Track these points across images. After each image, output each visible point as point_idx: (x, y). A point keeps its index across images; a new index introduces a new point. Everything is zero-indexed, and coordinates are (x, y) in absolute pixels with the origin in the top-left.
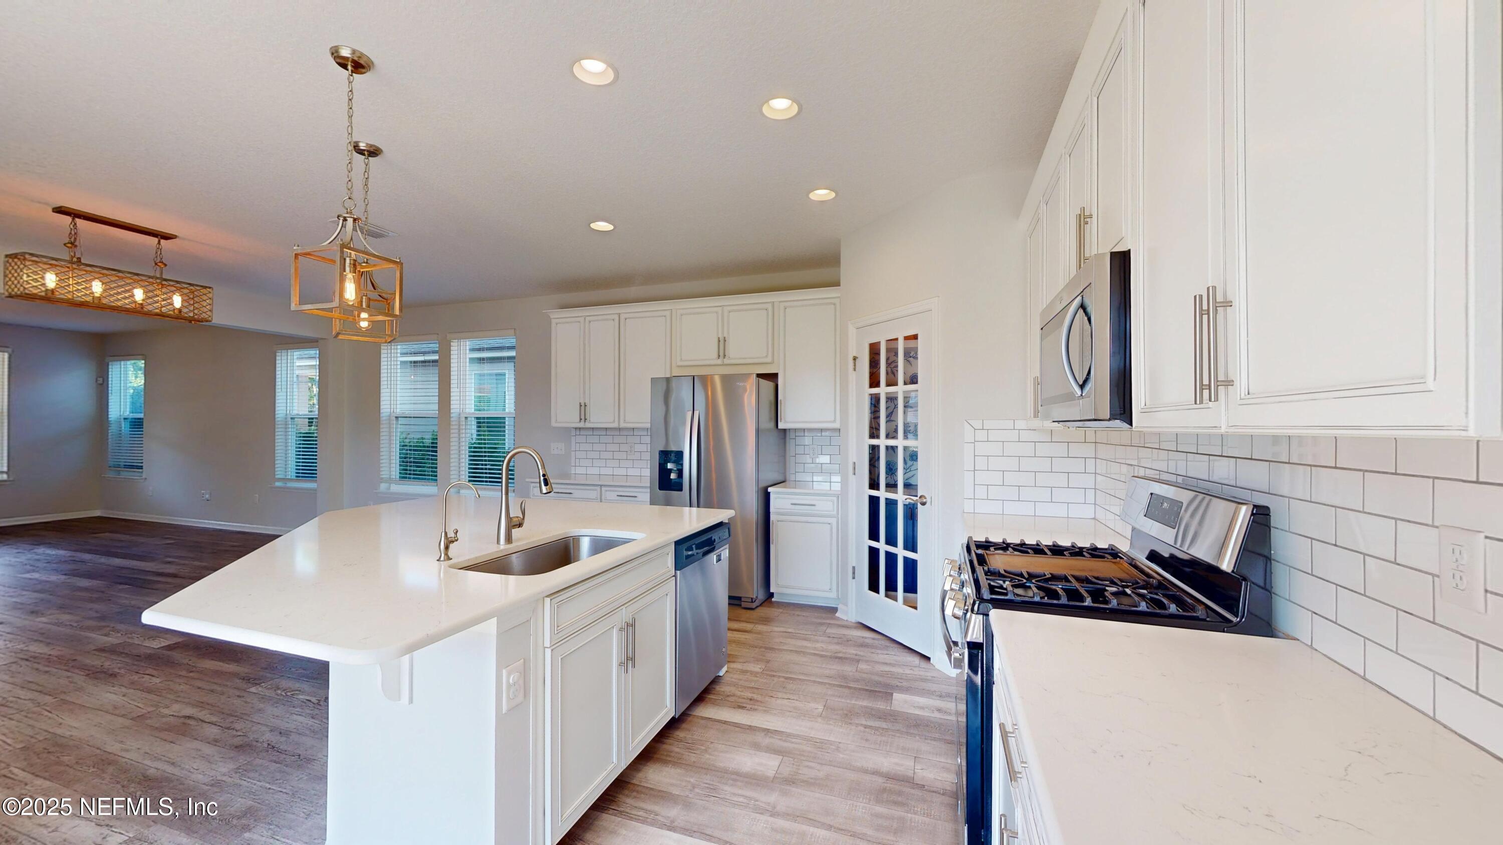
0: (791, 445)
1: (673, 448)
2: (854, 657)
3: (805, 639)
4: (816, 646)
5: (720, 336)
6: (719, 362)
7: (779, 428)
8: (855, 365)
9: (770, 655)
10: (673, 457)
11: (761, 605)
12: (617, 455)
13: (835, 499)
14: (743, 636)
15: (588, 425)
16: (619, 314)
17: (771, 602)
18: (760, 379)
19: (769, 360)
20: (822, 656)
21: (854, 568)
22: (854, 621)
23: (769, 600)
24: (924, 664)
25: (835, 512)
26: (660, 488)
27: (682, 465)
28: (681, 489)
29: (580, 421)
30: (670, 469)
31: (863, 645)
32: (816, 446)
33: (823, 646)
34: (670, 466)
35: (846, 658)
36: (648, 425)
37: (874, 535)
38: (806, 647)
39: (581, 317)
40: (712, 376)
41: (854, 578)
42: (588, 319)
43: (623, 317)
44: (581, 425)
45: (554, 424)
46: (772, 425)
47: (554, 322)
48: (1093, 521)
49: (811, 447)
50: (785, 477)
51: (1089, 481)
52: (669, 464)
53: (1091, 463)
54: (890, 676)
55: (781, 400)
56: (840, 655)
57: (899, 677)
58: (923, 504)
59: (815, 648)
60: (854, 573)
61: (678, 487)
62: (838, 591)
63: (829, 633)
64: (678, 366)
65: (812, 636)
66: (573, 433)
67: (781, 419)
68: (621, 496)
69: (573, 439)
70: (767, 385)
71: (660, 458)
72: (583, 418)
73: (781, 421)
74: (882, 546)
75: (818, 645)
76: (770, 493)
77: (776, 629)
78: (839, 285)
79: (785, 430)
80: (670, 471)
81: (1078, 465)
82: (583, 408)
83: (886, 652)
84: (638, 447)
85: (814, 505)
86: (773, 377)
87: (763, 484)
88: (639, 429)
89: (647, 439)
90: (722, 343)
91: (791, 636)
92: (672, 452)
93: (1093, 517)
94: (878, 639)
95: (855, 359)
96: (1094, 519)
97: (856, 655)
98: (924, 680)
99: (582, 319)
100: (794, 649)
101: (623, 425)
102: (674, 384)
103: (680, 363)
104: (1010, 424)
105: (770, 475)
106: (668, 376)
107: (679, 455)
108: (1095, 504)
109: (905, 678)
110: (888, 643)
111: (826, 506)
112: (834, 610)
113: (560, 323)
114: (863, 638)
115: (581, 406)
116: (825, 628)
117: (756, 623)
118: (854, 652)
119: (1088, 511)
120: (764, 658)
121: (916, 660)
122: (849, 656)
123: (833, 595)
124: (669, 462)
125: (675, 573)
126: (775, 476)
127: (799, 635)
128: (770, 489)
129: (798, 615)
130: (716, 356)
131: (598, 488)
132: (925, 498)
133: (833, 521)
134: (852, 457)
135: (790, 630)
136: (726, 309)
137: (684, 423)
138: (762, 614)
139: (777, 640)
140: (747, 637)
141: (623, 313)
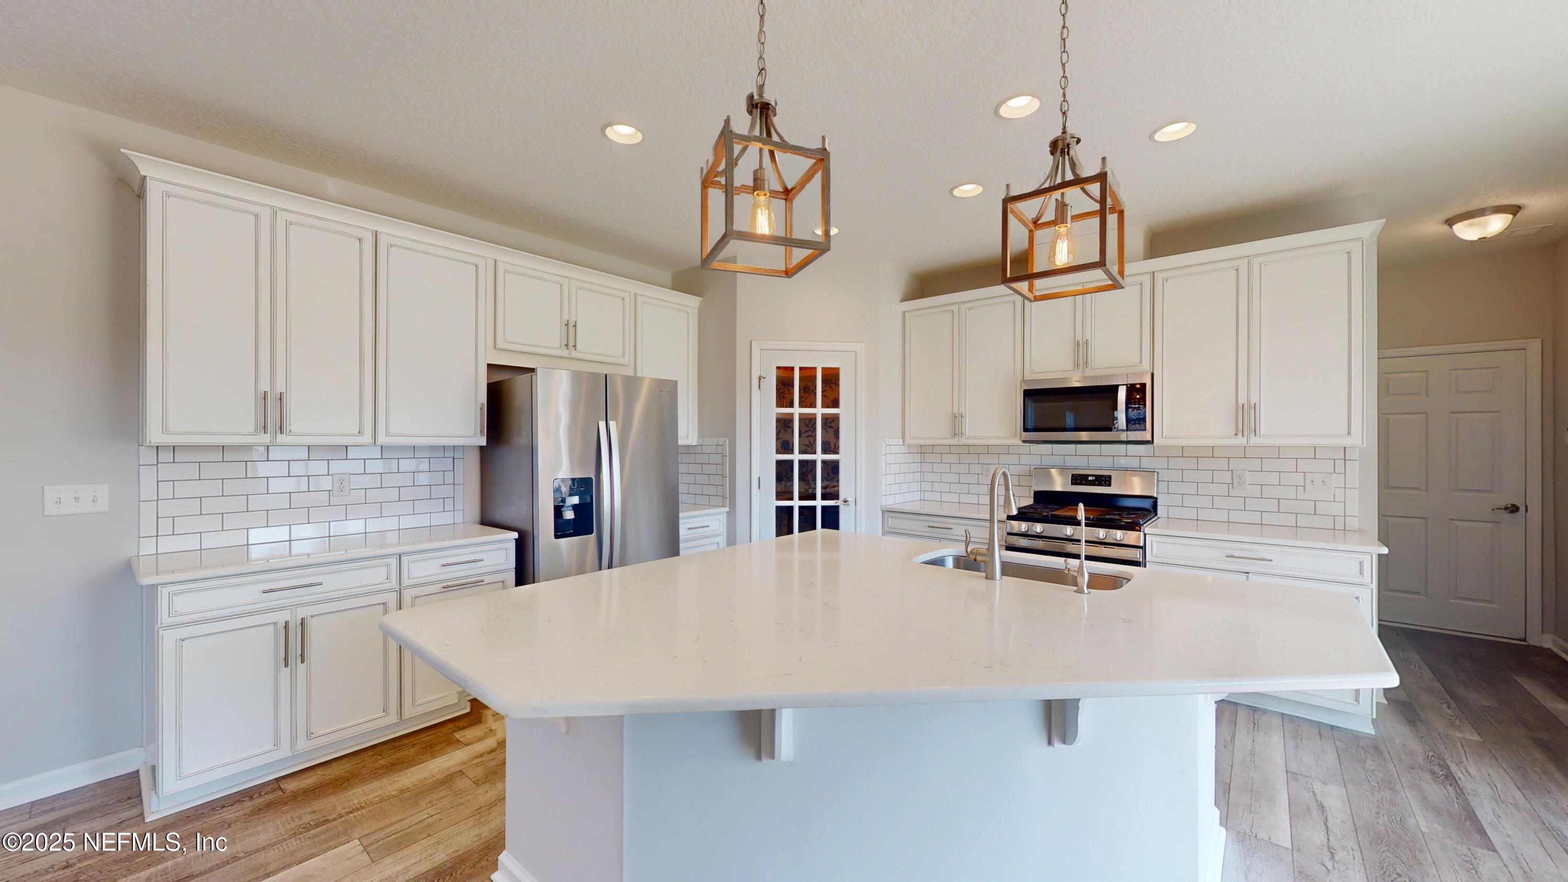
5: (568, 318)
6: (565, 353)
8: (760, 384)
13: (721, 517)
19: (626, 361)
25: (722, 531)
26: (556, 536)
44: (265, 439)
64: (500, 349)
68: (450, 565)
72: (270, 424)
82: (270, 403)
85: (708, 526)
90: (571, 328)
95: (761, 378)
99: (264, 212)
103: (503, 345)
104: (896, 441)
111: (715, 525)
131: (393, 561)
132: (849, 501)
133: (720, 539)
134: (757, 472)
136: (574, 284)
141: (385, 233)
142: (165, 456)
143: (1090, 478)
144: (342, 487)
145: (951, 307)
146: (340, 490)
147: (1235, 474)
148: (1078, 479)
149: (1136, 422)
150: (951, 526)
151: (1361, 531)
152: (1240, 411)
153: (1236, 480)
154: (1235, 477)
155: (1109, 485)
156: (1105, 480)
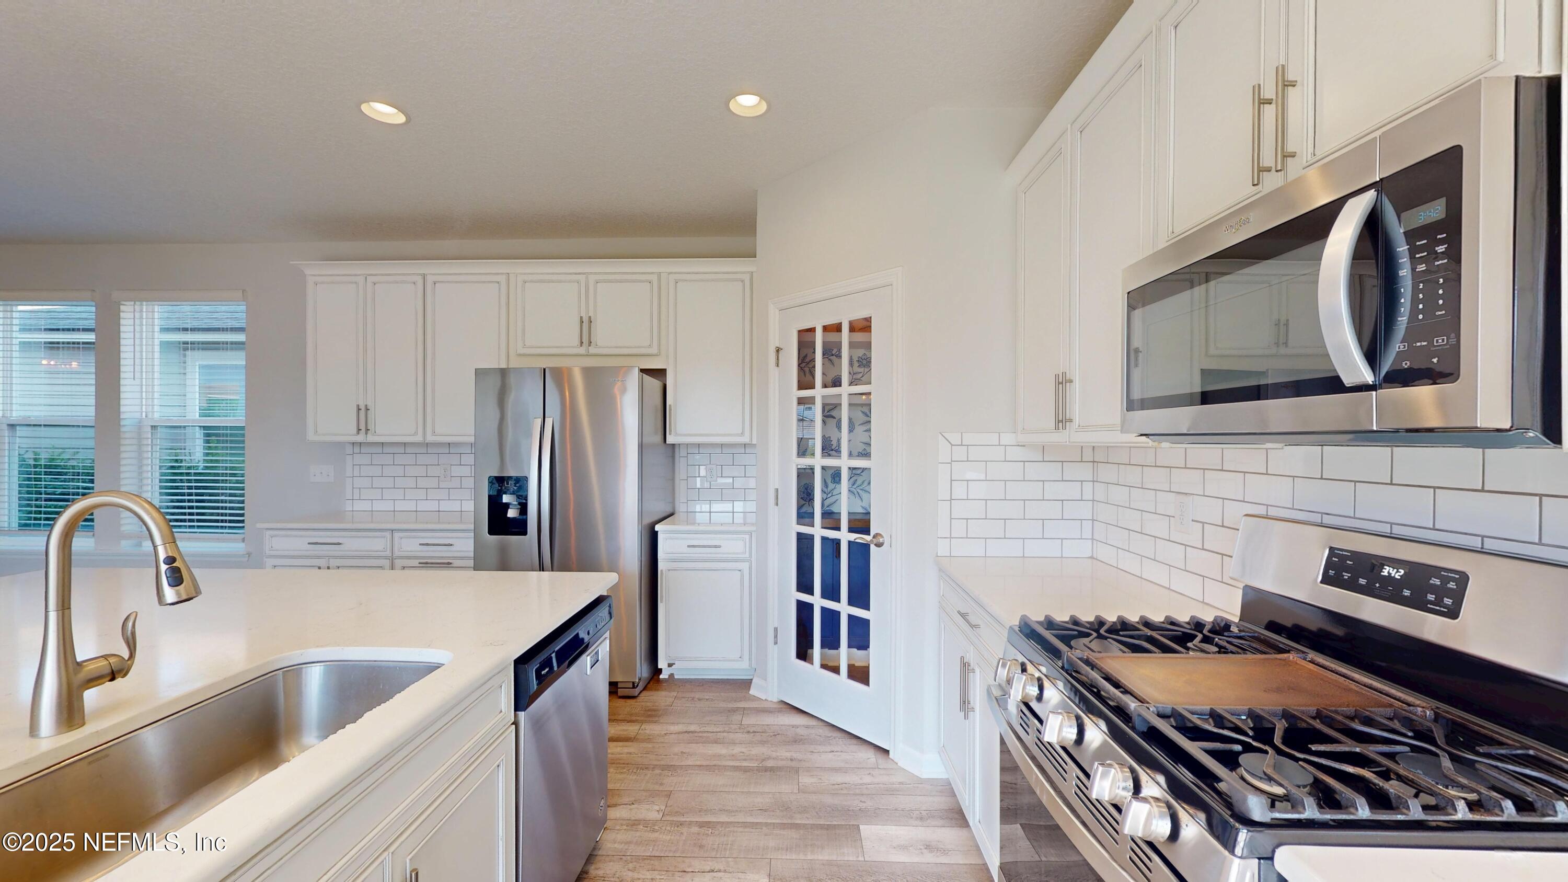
0: (681, 464)
1: (512, 473)
2: (789, 764)
3: (716, 742)
4: (735, 752)
5: (583, 315)
6: (582, 350)
7: (667, 443)
8: (778, 359)
9: (671, 781)
10: (511, 485)
11: (645, 689)
12: (422, 483)
13: (747, 537)
14: (626, 750)
15: (371, 438)
16: (424, 276)
17: (659, 681)
18: (644, 375)
19: (654, 350)
20: (746, 770)
21: (776, 630)
22: (775, 700)
23: (655, 677)
24: (880, 759)
25: (747, 555)
26: (491, 532)
27: (526, 498)
28: (524, 532)
29: (358, 433)
30: (506, 503)
31: (797, 741)
32: (714, 466)
33: (743, 750)
34: (506, 499)
35: (779, 769)
36: (472, 439)
37: (805, 585)
38: (719, 756)
39: (359, 275)
40: (569, 370)
41: (776, 643)
42: (370, 279)
43: (430, 279)
44: (360, 438)
45: (311, 437)
46: (658, 438)
47: (310, 281)
48: (1090, 560)
49: (708, 466)
50: (674, 508)
51: (1085, 510)
52: (504, 496)
53: (1088, 487)
54: (845, 792)
55: (670, 406)
56: (770, 764)
57: (858, 791)
58: (879, 545)
59: (733, 757)
60: (776, 637)
61: (519, 527)
62: (750, 659)
63: (748, 725)
64: (520, 355)
65: (725, 734)
66: (349, 450)
67: (670, 431)
68: (427, 545)
69: (349, 458)
70: (653, 384)
71: (490, 488)
72: (363, 426)
73: (670, 434)
74: (817, 601)
75: (737, 750)
76: (657, 532)
77: (673, 728)
78: (754, 256)
79: (673, 445)
80: (507, 506)
81: (1073, 491)
82: (362, 413)
83: (829, 748)
84: (457, 471)
85: (719, 547)
86: (659, 373)
87: (648, 520)
88: (457, 444)
89: (470, 459)
90: (586, 325)
91: (695, 738)
92: (510, 478)
93: (1090, 555)
94: (813, 727)
95: (778, 350)
96: (1092, 558)
97: (791, 760)
98: (891, 791)
99: (361, 280)
100: (704, 763)
101: (430, 438)
102: (512, 380)
103: (521, 351)
104: (994, 439)
105: (658, 508)
106: (504, 366)
107: (520, 483)
108: (1092, 539)
109: (865, 792)
110: (827, 732)
111: (734, 546)
112: (746, 684)
113: (322, 283)
114: (793, 726)
115: (359, 409)
116: (739, 717)
117: (642, 722)
118: (788, 755)
119: (1085, 549)
120: (661, 789)
121: (870, 756)
122: (781, 763)
123: (745, 665)
124: (505, 493)
125: (516, 716)
126: (663, 509)
127: (705, 735)
128: (657, 528)
129: (700, 700)
130: (577, 342)
131: (388, 534)
132: (882, 537)
133: (745, 566)
134: (774, 482)
135: (692, 728)
136: (592, 279)
137: (529, 435)
138: (648, 704)
139: (676, 749)
140: (632, 750)
141: (430, 274)
142: (357, 450)
150: (978, 622)
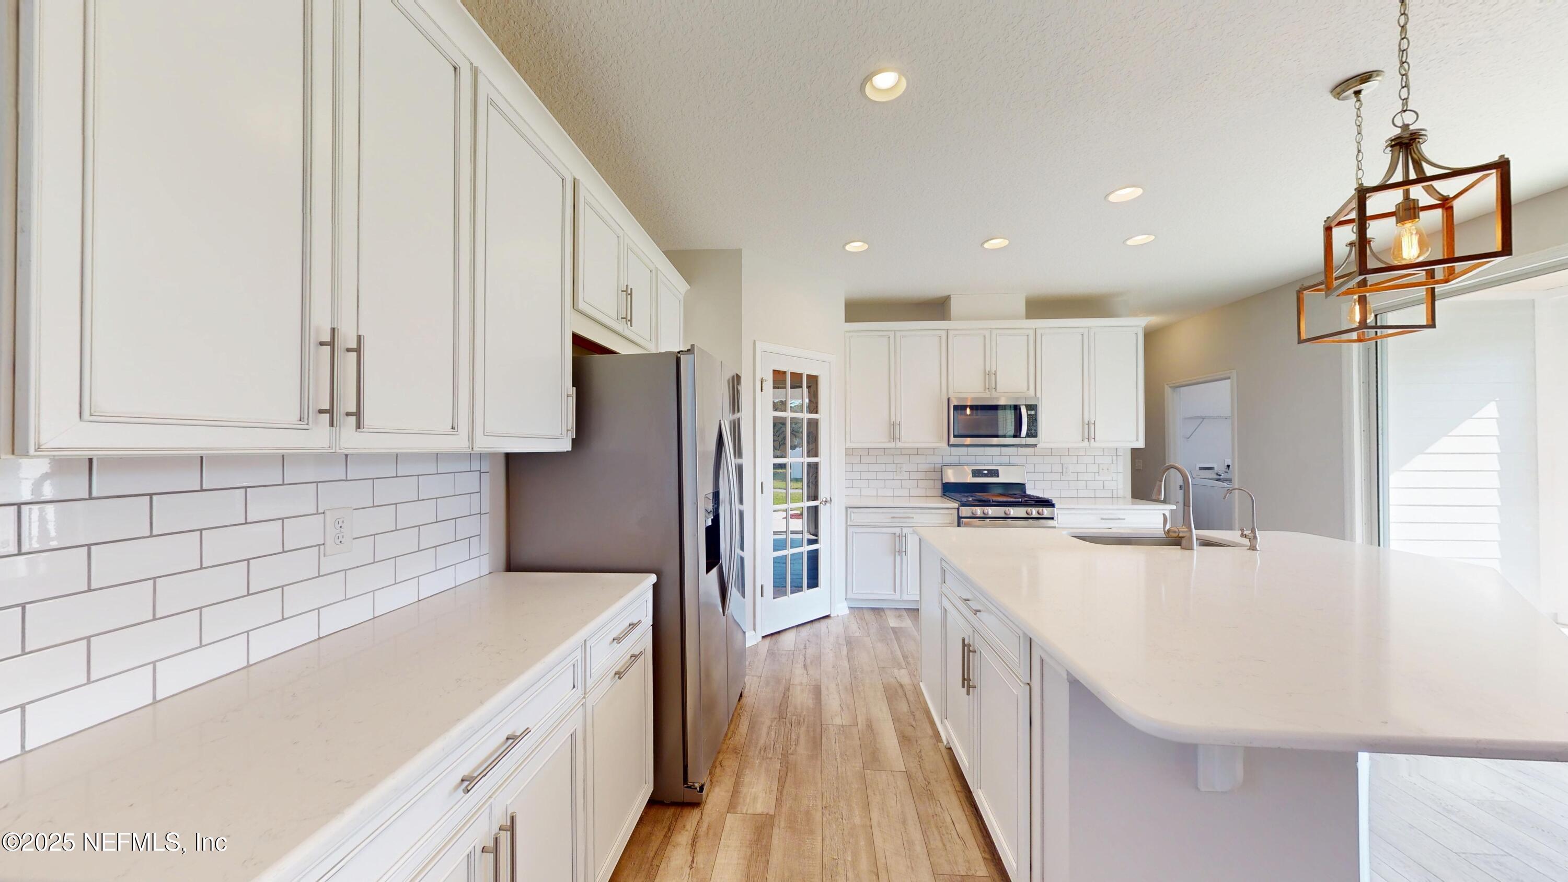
8: (762, 386)
21: (762, 586)
41: (762, 596)
74: (789, 552)
95: (762, 380)
134: (760, 477)
143: (986, 472)
144: (340, 536)
145: (889, 333)
146: (338, 542)
147: (1064, 465)
148: (976, 473)
149: (1032, 433)
150: (911, 516)
151: (1124, 497)
152: (1086, 427)
153: (1064, 470)
154: (1064, 468)
155: (998, 476)
156: (994, 473)
